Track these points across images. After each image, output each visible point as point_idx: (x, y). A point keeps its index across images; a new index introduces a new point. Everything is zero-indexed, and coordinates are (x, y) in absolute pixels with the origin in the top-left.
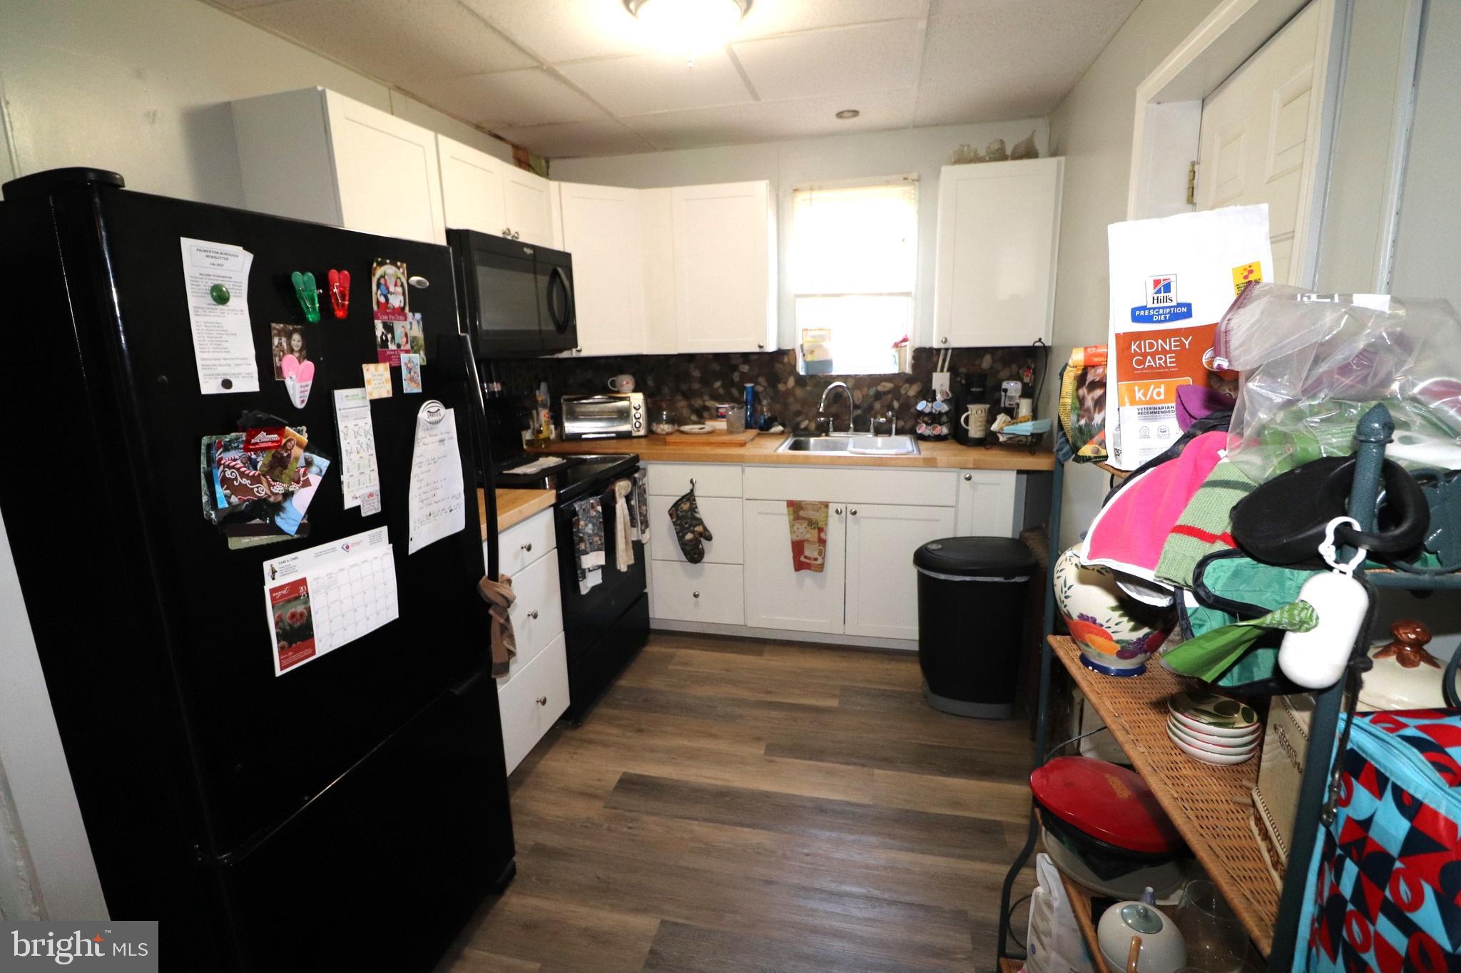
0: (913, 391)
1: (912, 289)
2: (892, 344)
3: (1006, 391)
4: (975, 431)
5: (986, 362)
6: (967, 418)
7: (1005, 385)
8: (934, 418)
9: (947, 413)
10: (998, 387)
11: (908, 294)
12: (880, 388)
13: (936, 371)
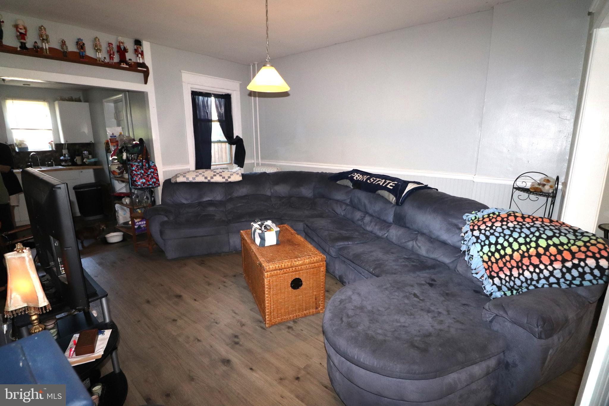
0: (57, 155)
1: (51, 128)
2: (48, 143)
3: (84, 153)
4: (79, 162)
5: (77, 147)
6: (76, 160)
7: (84, 152)
8: (65, 161)
9: (69, 159)
10: (82, 153)
11: (51, 130)
12: (46, 154)
13: (63, 149)
